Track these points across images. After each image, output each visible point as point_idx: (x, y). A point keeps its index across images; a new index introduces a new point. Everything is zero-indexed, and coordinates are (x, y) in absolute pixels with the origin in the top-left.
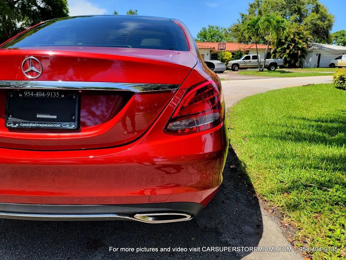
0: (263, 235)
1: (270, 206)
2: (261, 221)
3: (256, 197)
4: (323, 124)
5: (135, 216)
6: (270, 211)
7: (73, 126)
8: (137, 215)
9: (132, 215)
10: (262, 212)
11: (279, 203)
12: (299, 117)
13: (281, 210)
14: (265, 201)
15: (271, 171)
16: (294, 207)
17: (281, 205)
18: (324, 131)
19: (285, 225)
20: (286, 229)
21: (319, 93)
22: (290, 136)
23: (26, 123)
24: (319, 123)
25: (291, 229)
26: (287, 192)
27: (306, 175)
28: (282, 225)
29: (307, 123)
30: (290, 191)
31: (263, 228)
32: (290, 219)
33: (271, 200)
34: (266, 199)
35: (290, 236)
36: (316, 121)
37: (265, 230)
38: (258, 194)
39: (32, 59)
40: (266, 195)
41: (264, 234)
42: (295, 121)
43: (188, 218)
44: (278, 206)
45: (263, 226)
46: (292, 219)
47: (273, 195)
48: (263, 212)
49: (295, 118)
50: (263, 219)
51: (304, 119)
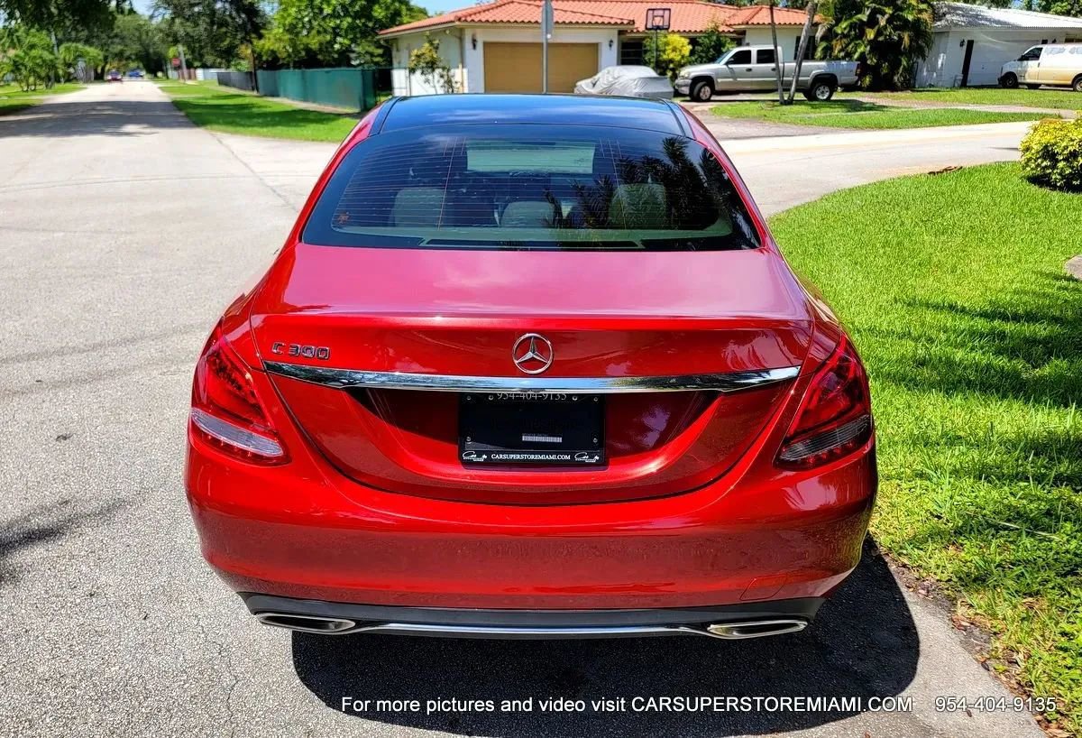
0: (921, 648)
1: (917, 579)
2: (910, 617)
3: (880, 558)
4: (1009, 327)
5: (708, 629)
6: (920, 591)
7: (597, 458)
8: (712, 626)
9: (704, 626)
10: (905, 595)
11: (939, 571)
12: (940, 301)
13: (947, 589)
14: (904, 566)
15: (904, 485)
16: (977, 580)
17: (945, 577)
18: (1013, 353)
19: (961, 625)
20: (967, 631)
21: (979, 202)
22: (926, 372)
23: (503, 453)
24: (996, 323)
25: (976, 632)
26: (954, 544)
27: (990, 496)
28: (956, 625)
29: (964, 324)
30: (960, 541)
31: (916, 633)
32: (971, 612)
33: (920, 566)
34: (906, 561)
35: (978, 648)
36: (984, 315)
37: (922, 637)
38: (883, 550)
39: (535, 338)
40: (905, 552)
41: (923, 647)
42: (929, 316)
43: (802, 625)
44: (938, 580)
45: (915, 628)
46: (978, 611)
47: (922, 553)
48: (908, 595)
49: (928, 305)
50: (913, 613)
51: (952, 307)
